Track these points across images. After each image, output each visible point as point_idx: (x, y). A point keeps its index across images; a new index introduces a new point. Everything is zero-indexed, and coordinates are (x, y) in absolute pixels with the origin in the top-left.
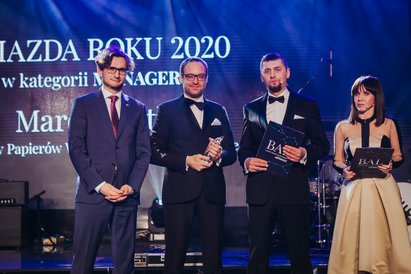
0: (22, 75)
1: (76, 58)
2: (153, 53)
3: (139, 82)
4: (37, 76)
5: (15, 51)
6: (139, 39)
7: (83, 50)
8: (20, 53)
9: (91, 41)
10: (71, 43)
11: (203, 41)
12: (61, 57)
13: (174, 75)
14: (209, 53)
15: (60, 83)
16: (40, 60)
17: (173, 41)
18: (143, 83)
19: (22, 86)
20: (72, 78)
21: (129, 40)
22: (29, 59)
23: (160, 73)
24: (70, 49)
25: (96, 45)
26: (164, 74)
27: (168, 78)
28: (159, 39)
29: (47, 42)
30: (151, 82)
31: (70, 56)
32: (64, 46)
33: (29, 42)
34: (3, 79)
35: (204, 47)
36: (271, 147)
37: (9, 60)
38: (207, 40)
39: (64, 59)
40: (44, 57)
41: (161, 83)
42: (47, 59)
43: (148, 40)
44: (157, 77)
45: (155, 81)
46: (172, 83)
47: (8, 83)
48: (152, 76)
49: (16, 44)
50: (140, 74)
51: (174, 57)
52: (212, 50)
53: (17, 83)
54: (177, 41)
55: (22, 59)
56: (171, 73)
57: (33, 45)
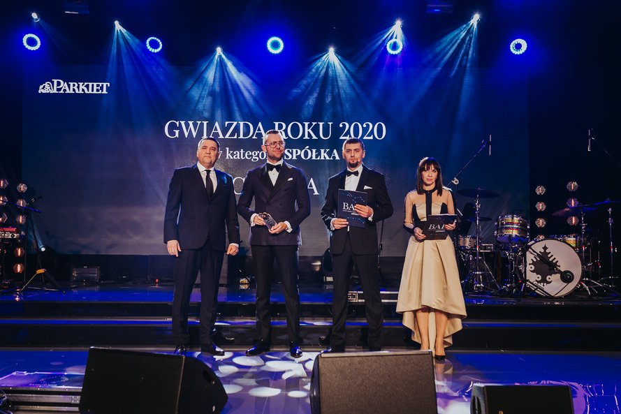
2: (325, 134)
5: (216, 129)
6: (314, 123)
8: (219, 131)
9: (276, 124)
10: (260, 124)
11: (365, 126)
12: (253, 135)
14: (369, 135)
16: (236, 137)
17: (341, 126)
21: (306, 124)
22: (227, 137)
24: (259, 130)
25: (280, 127)
28: (330, 124)
29: (242, 123)
31: (259, 135)
32: (255, 126)
33: (226, 123)
35: (365, 130)
38: (368, 125)
39: (254, 137)
40: (239, 135)
42: (241, 137)
43: (321, 124)
49: (216, 125)
51: (342, 138)
52: (372, 132)
54: (344, 125)
55: (221, 136)
57: (230, 125)
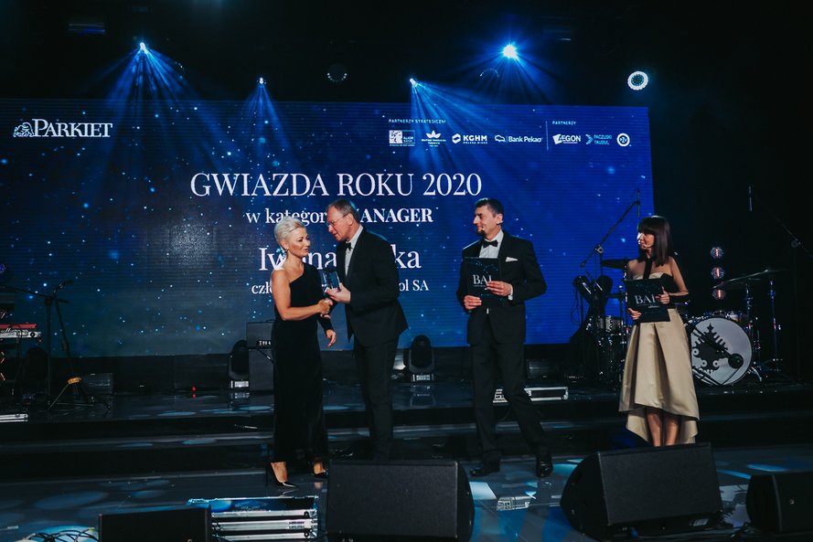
0: (267, 209)
1: (325, 193)
2: (405, 189)
3: (391, 219)
4: (284, 212)
5: (260, 184)
6: (390, 175)
7: (332, 184)
8: (265, 186)
9: (341, 176)
10: (319, 177)
11: (455, 178)
12: (310, 192)
13: (427, 212)
14: (461, 190)
15: (309, 218)
16: (287, 194)
17: (425, 178)
18: (395, 220)
19: (268, 222)
20: (322, 214)
21: (380, 176)
22: (275, 194)
23: (413, 210)
24: (318, 184)
25: (346, 180)
26: (416, 212)
27: (420, 215)
28: (411, 175)
29: (294, 176)
30: (403, 219)
31: (319, 191)
32: (313, 180)
33: (274, 175)
34: (248, 214)
35: (455, 184)
36: (477, 281)
37: (254, 194)
38: (459, 178)
39: (312, 194)
40: (291, 192)
41: (413, 220)
42: (295, 193)
43: (399, 176)
44: (410, 214)
45: (407, 218)
46: (424, 220)
47: (252, 218)
48: (404, 214)
49: (261, 177)
50: (391, 211)
51: (426, 194)
52: (464, 187)
53: (263, 218)
54: (429, 178)
55: (268, 193)
56: (424, 210)
57: (278, 179)
